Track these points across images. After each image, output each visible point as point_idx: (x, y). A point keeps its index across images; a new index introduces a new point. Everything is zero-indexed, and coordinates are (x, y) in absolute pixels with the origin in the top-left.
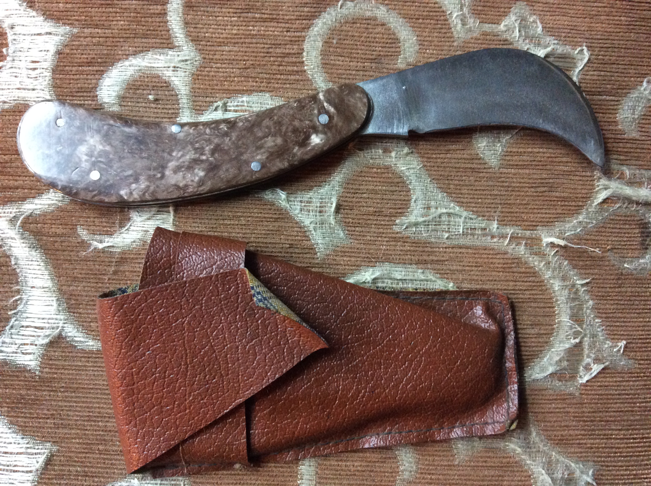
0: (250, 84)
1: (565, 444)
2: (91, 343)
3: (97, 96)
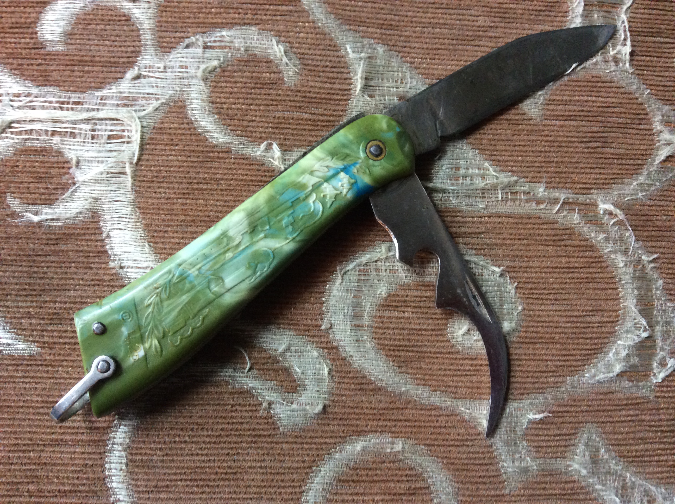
0: (232, 15)
1: (641, 461)
2: (22, 346)
3: (36, 33)
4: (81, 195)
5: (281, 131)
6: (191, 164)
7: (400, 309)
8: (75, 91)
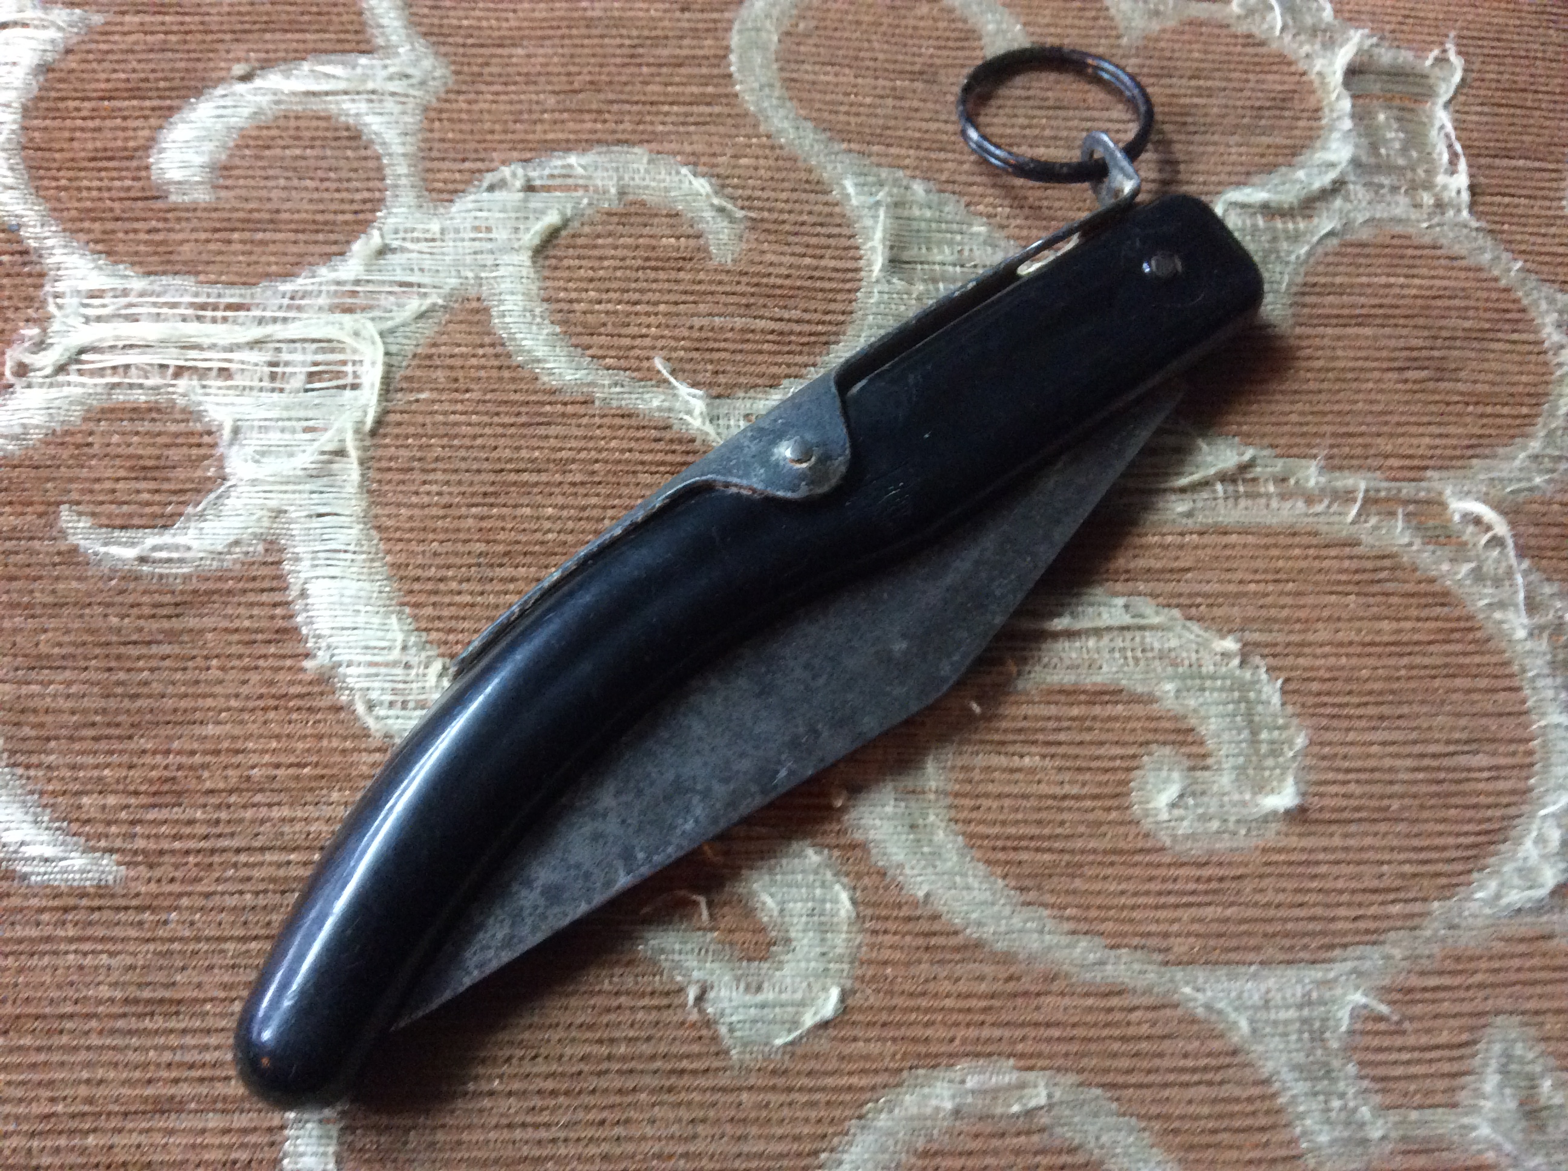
4: (239, 503)
5: (707, 356)
6: (500, 430)
7: (1011, 749)
8: (233, 284)
